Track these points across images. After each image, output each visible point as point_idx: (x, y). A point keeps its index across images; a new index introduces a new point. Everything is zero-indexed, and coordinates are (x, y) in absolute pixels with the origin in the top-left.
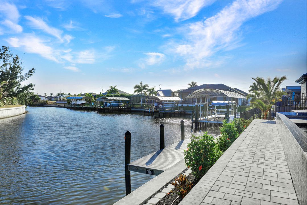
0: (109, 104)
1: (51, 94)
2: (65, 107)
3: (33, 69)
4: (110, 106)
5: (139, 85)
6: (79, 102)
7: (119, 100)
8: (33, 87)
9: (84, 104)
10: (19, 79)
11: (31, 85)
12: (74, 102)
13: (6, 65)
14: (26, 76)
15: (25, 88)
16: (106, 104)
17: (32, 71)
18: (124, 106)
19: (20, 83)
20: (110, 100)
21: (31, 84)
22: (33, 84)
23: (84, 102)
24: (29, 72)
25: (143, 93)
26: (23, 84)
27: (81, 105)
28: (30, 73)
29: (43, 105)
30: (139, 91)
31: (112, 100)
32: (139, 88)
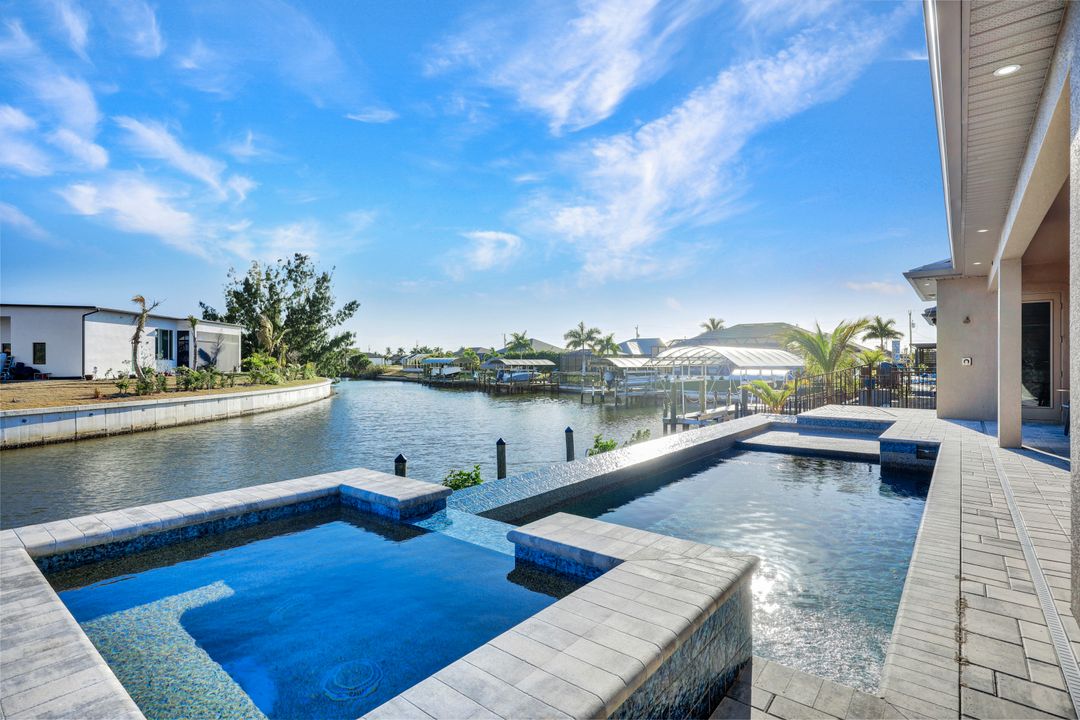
0: (507, 376)
1: (401, 350)
2: (418, 381)
3: (354, 303)
4: (509, 380)
5: (578, 329)
6: (447, 371)
7: (531, 367)
8: (352, 339)
9: (457, 374)
10: (324, 322)
11: (347, 336)
12: (435, 371)
13: (298, 294)
14: (338, 316)
15: (336, 342)
16: (501, 376)
17: (351, 307)
18: (544, 379)
19: (326, 331)
20: (509, 366)
21: (348, 333)
22: (352, 332)
23: (457, 369)
24: (346, 308)
25: (586, 347)
26: (333, 333)
27: (448, 376)
28: (347, 312)
29: (376, 376)
30: (576, 344)
31: (514, 366)
32: (576, 338)
